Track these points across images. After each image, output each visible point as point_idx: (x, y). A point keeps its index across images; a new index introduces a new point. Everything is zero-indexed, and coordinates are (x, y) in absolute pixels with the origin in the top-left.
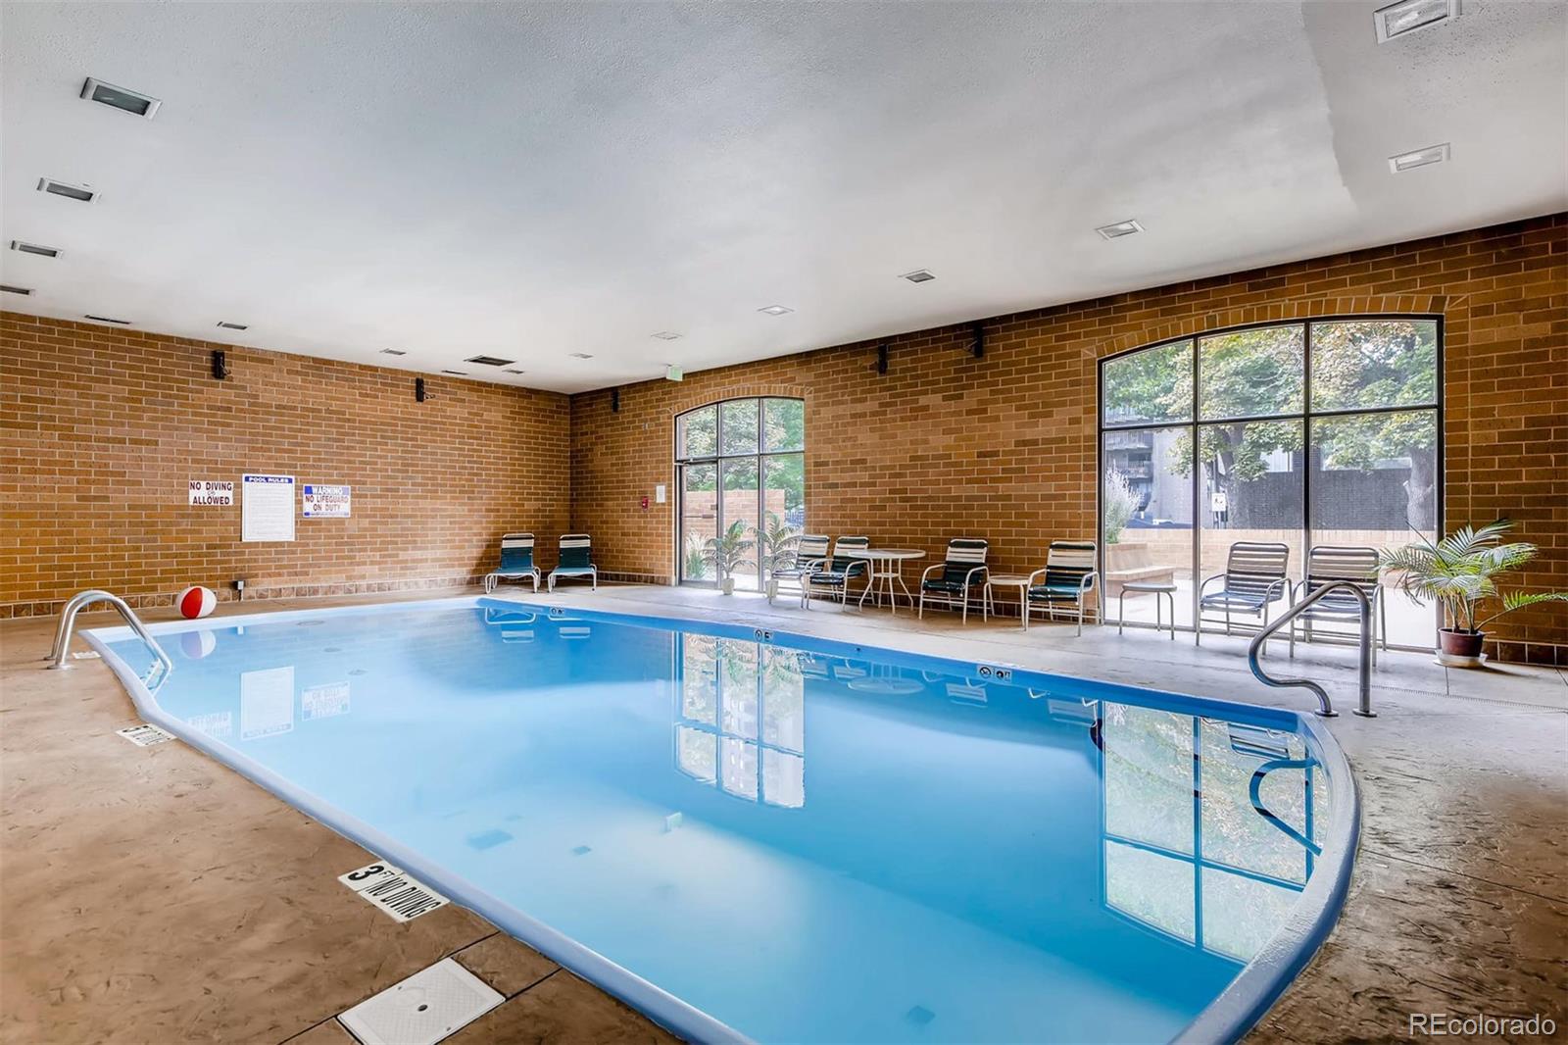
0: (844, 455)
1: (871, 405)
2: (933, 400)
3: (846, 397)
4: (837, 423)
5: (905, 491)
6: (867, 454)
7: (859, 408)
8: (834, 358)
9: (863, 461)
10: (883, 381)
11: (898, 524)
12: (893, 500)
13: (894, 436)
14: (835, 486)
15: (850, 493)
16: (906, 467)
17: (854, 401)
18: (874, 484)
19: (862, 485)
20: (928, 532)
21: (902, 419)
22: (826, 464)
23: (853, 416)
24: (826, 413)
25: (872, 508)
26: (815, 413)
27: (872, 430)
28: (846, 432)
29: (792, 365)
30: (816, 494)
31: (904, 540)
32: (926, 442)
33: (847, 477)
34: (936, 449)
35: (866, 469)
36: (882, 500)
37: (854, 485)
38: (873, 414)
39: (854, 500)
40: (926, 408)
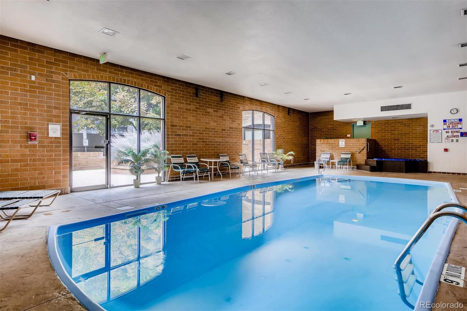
0: (183, 123)
1: (192, 107)
2: (211, 110)
3: (183, 101)
4: (180, 111)
5: (203, 139)
6: (192, 124)
7: (189, 107)
8: (179, 84)
9: (190, 127)
10: (197, 100)
11: (202, 150)
12: (200, 142)
13: (200, 120)
14: (179, 135)
15: (185, 138)
16: (203, 131)
17: (187, 104)
18: (194, 136)
19: (190, 136)
20: (210, 152)
21: (202, 114)
22: (176, 126)
23: (186, 109)
24: (176, 106)
25: (193, 144)
26: (171, 104)
27: (193, 116)
28: (183, 115)
29: (160, 80)
30: (172, 138)
31: (203, 155)
32: (209, 123)
33: (184, 132)
34: (212, 126)
35: (191, 130)
36: (196, 141)
37: (187, 135)
38: (193, 110)
39: (187, 141)
40: (209, 113)
